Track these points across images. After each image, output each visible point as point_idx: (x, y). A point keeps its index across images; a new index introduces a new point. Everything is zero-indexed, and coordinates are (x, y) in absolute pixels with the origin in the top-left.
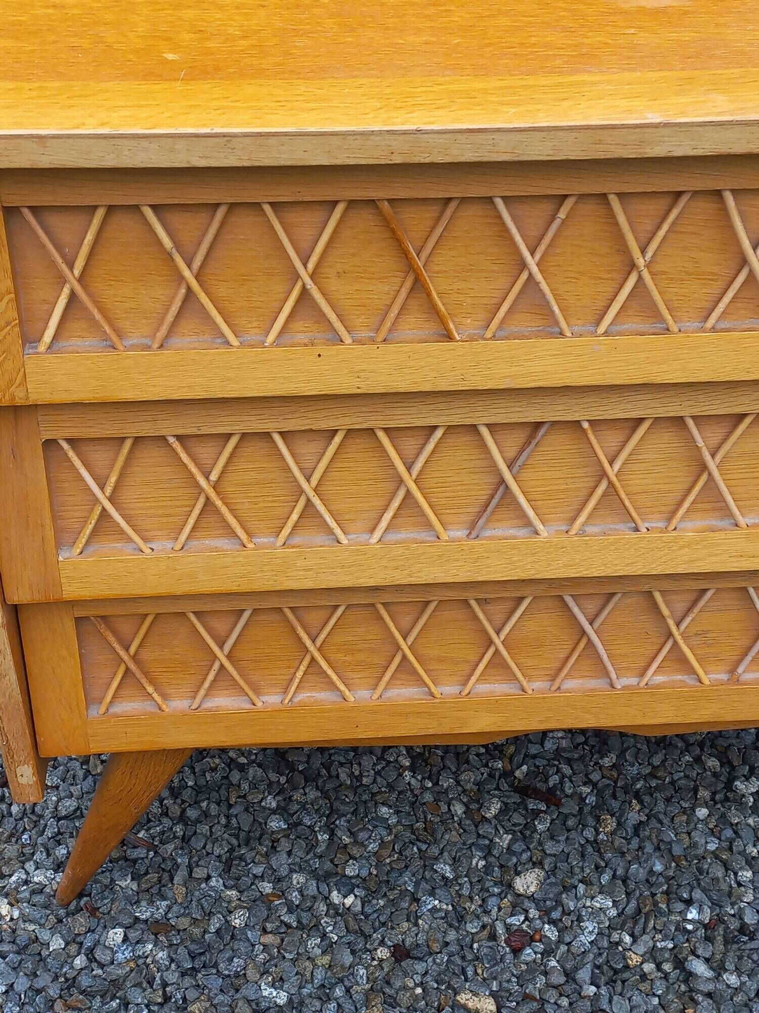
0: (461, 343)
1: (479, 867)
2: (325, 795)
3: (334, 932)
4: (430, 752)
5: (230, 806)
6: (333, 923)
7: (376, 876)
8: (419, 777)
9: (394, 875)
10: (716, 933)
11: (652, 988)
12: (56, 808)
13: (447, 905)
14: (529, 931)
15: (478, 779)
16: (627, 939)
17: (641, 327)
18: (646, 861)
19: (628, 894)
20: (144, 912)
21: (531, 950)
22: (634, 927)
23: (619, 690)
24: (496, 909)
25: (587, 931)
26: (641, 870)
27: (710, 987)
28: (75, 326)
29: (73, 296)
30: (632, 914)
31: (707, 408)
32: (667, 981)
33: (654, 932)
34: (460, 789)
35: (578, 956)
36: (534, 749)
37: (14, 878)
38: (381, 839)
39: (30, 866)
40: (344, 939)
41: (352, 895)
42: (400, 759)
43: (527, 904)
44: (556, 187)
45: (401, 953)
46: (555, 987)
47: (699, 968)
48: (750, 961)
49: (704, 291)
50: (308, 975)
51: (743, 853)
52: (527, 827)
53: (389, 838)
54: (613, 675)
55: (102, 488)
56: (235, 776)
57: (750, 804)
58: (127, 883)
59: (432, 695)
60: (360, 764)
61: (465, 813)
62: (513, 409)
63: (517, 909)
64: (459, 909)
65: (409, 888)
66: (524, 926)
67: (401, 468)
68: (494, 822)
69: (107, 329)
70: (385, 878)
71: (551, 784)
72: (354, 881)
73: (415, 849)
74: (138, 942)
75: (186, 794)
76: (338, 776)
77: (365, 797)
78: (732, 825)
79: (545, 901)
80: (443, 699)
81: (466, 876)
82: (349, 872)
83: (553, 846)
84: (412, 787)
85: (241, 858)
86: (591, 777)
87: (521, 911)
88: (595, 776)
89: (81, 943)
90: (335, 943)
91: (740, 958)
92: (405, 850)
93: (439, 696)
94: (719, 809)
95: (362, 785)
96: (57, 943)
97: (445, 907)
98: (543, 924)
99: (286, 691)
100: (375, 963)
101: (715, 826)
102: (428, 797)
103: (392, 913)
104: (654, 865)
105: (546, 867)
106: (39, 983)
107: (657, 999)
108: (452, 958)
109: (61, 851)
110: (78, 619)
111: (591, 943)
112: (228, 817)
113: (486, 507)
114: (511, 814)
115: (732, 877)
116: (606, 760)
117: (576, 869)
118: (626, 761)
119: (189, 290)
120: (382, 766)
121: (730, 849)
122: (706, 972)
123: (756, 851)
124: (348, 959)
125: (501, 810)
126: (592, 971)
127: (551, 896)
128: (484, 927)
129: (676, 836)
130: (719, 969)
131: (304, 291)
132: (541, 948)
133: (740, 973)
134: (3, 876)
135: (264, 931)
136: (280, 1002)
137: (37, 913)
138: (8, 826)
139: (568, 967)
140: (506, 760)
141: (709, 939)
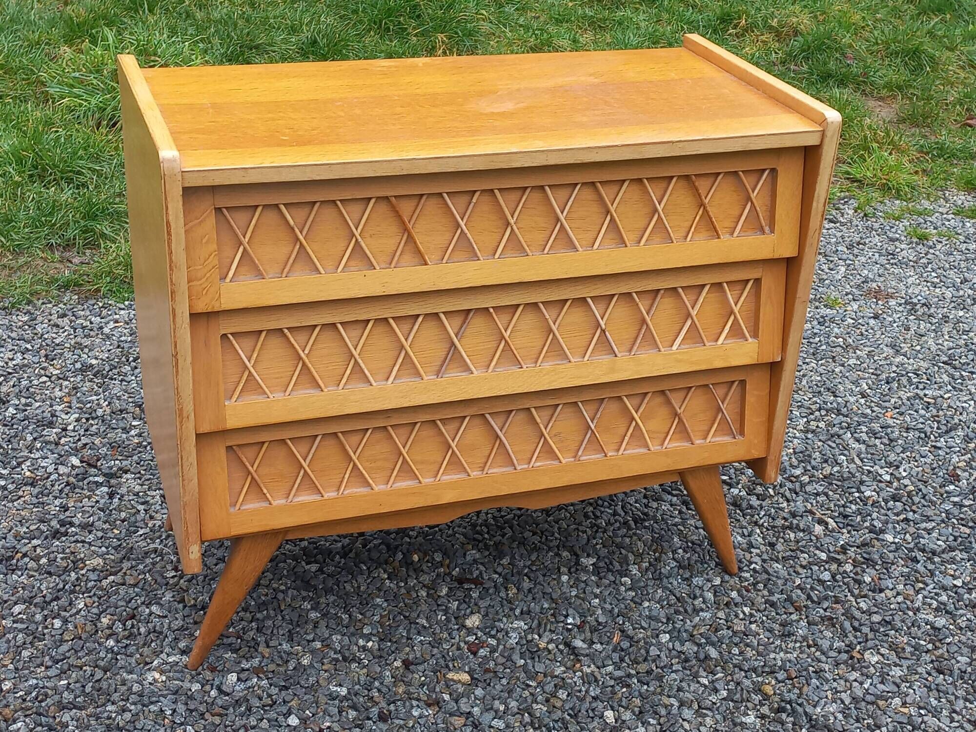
0: (431, 266)
1: (443, 619)
2: (339, 597)
3: (366, 658)
5: (282, 611)
6: (363, 655)
7: (382, 631)
9: (393, 630)
10: (585, 628)
11: (555, 657)
14: (480, 643)
15: (431, 578)
16: (536, 637)
17: (516, 253)
18: (539, 602)
19: (532, 618)
20: (245, 665)
21: (483, 651)
22: (539, 631)
23: (520, 471)
24: (458, 636)
25: (512, 638)
26: (537, 607)
27: (587, 652)
28: (243, 269)
29: (245, 251)
30: (536, 626)
31: (548, 297)
32: (563, 655)
33: (550, 632)
34: (421, 584)
35: (511, 649)
36: (460, 561)
37: (156, 662)
38: (381, 614)
39: (163, 656)
40: (373, 661)
41: (371, 641)
43: (475, 631)
44: (472, 187)
45: (407, 664)
46: (502, 664)
47: (578, 643)
48: (606, 637)
49: (541, 236)
50: (356, 679)
51: (592, 593)
52: (466, 596)
53: (385, 613)
54: (515, 462)
55: (249, 361)
57: (591, 570)
58: (230, 655)
59: (420, 482)
61: (427, 595)
62: (456, 303)
63: (470, 634)
64: (436, 639)
65: (404, 634)
66: (477, 642)
67: (403, 339)
68: (446, 597)
69: (261, 268)
71: (475, 576)
72: (370, 635)
73: (402, 617)
74: (247, 680)
77: (365, 596)
78: (583, 581)
79: (485, 628)
80: (427, 485)
81: (436, 624)
82: (366, 631)
83: (483, 603)
84: (392, 588)
85: (298, 633)
86: (497, 570)
87: (473, 634)
88: (499, 570)
89: (212, 685)
90: (368, 664)
91: (600, 637)
92: (396, 617)
93: (424, 484)
94: (574, 575)
95: (361, 590)
96: (196, 686)
97: (428, 639)
98: (487, 638)
99: (338, 490)
100: (394, 669)
101: (574, 583)
102: (403, 591)
103: (398, 646)
104: (543, 604)
105: (482, 613)
107: (558, 663)
108: (438, 661)
110: (228, 448)
111: (517, 643)
112: (283, 616)
113: (445, 360)
114: (455, 592)
115: (588, 604)
116: (504, 560)
117: (499, 611)
118: (516, 559)
119: (301, 245)
121: (585, 593)
122: (583, 646)
123: (598, 591)
124: (378, 669)
125: (449, 590)
126: (520, 654)
127: (488, 625)
128: (453, 645)
129: (552, 590)
130: (589, 643)
131: (357, 242)
132: (488, 649)
133: (602, 644)
134: (147, 664)
135: (323, 664)
136: (343, 694)
137: (179, 675)
138: (140, 640)
139: (506, 654)
140: (445, 567)
141: (582, 632)
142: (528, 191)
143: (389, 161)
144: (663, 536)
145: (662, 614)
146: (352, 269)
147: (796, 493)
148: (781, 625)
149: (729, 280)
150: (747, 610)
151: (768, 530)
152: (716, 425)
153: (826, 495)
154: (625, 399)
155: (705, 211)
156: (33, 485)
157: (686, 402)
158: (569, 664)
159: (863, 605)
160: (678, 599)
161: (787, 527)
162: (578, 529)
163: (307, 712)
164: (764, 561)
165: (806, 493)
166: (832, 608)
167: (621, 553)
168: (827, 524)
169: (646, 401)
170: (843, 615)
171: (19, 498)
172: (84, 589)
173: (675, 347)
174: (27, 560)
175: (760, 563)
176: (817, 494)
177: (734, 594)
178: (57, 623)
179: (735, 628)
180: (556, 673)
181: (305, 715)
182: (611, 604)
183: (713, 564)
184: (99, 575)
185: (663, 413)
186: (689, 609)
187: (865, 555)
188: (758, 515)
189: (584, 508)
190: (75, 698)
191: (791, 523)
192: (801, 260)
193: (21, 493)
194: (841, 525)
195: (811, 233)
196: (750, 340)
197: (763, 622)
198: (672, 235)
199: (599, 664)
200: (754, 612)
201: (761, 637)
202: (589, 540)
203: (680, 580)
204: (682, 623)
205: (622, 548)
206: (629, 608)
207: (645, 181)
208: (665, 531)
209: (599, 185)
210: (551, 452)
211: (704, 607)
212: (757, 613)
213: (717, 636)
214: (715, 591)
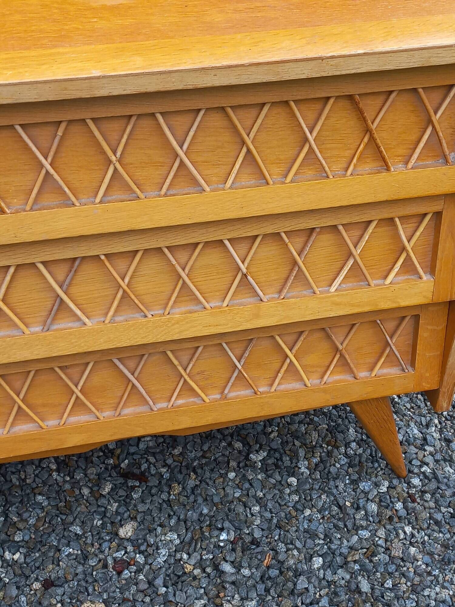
0: (10, 215)
1: (98, 525)
2: (3, 493)
3: (6, 577)
4: (69, 459)
6: (5, 572)
7: (34, 539)
8: (62, 475)
9: (45, 537)
10: (237, 546)
11: (199, 584)
13: (78, 551)
14: (127, 560)
15: (98, 471)
16: (185, 556)
17: (123, 197)
18: (197, 509)
19: (187, 530)
21: (128, 571)
22: (189, 549)
23: (156, 411)
24: (107, 549)
25: (162, 555)
26: (194, 514)
27: (233, 578)
30: (189, 541)
31: (173, 241)
32: (210, 578)
33: (201, 550)
34: (87, 479)
35: (156, 570)
36: (132, 450)
38: (38, 515)
40: (13, 581)
41: (19, 553)
42: (50, 465)
43: (126, 543)
44: (53, 117)
45: (48, 584)
46: (142, 591)
47: (227, 568)
48: (256, 560)
49: (158, 173)
51: (255, 496)
52: (128, 497)
53: (43, 515)
54: (151, 403)
57: (259, 467)
59: (41, 427)
60: (25, 471)
61: (90, 493)
62: (54, 252)
63: (120, 547)
64: (85, 552)
65: (54, 544)
66: (124, 557)
68: (107, 496)
70: (40, 539)
71: (143, 469)
72: (20, 544)
73: (59, 519)
76: (11, 481)
77: (28, 491)
78: (249, 480)
79: (138, 541)
80: (48, 429)
81: (90, 532)
82: (17, 538)
83: (143, 506)
84: (58, 482)
86: (167, 462)
87: (123, 548)
88: (170, 461)
90: (8, 583)
91: (251, 559)
92: (52, 521)
93: (46, 427)
94: (242, 472)
95: (27, 484)
97: (76, 552)
98: (136, 555)
100: (32, 592)
101: (240, 482)
102: (67, 486)
103: (43, 560)
104: (203, 510)
105: (138, 520)
107: (203, 590)
108: (79, 583)
111: (165, 562)
113: (51, 312)
114: (117, 490)
115: (248, 511)
116: (176, 451)
117: (156, 518)
118: (188, 450)
120: (39, 471)
121: (248, 495)
122: (231, 570)
123: (262, 494)
124: (14, 592)
125: (112, 488)
126: (165, 579)
127: (141, 537)
128: (100, 561)
129: (216, 491)
130: (238, 567)
132: (134, 569)
133: (251, 568)
139: (150, 578)
140: (115, 458)
141: (233, 550)
142: (133, 119)
144: (339, 425)
145: (321, 529)
149: (401, 214)
150: (408, 529)
151: (447, 419)
152: (383, 359)
154: (277, 337)
155: (372, 138)
157: (349, 337)
158: (213, 592)
160: (340, 507)
164: (436, 462)
167: (294, 445)
169: (302, 338)
173: (333, 289)
175: (431, 465)
177: (399, 506)
179: (392, 552)
182: (271, 512)
183: (383, 464)
186: (350, 524)
196: (425, 277)
197: (423, 543)
198: (327, 169)
199: (244, 595)
200: (415, 532)
201: (420, 563)
202: (265, 426)
203: (347, 482)
204: (339, 543)
205: (297, 438)
206: (289, 518)
207: (292, 104)
208: (343, 419)
209: (229, 110)
210: (193, 390)
211: (364, 523)
212: (418, 532)
213: (371, 561)
214: (380, 500)
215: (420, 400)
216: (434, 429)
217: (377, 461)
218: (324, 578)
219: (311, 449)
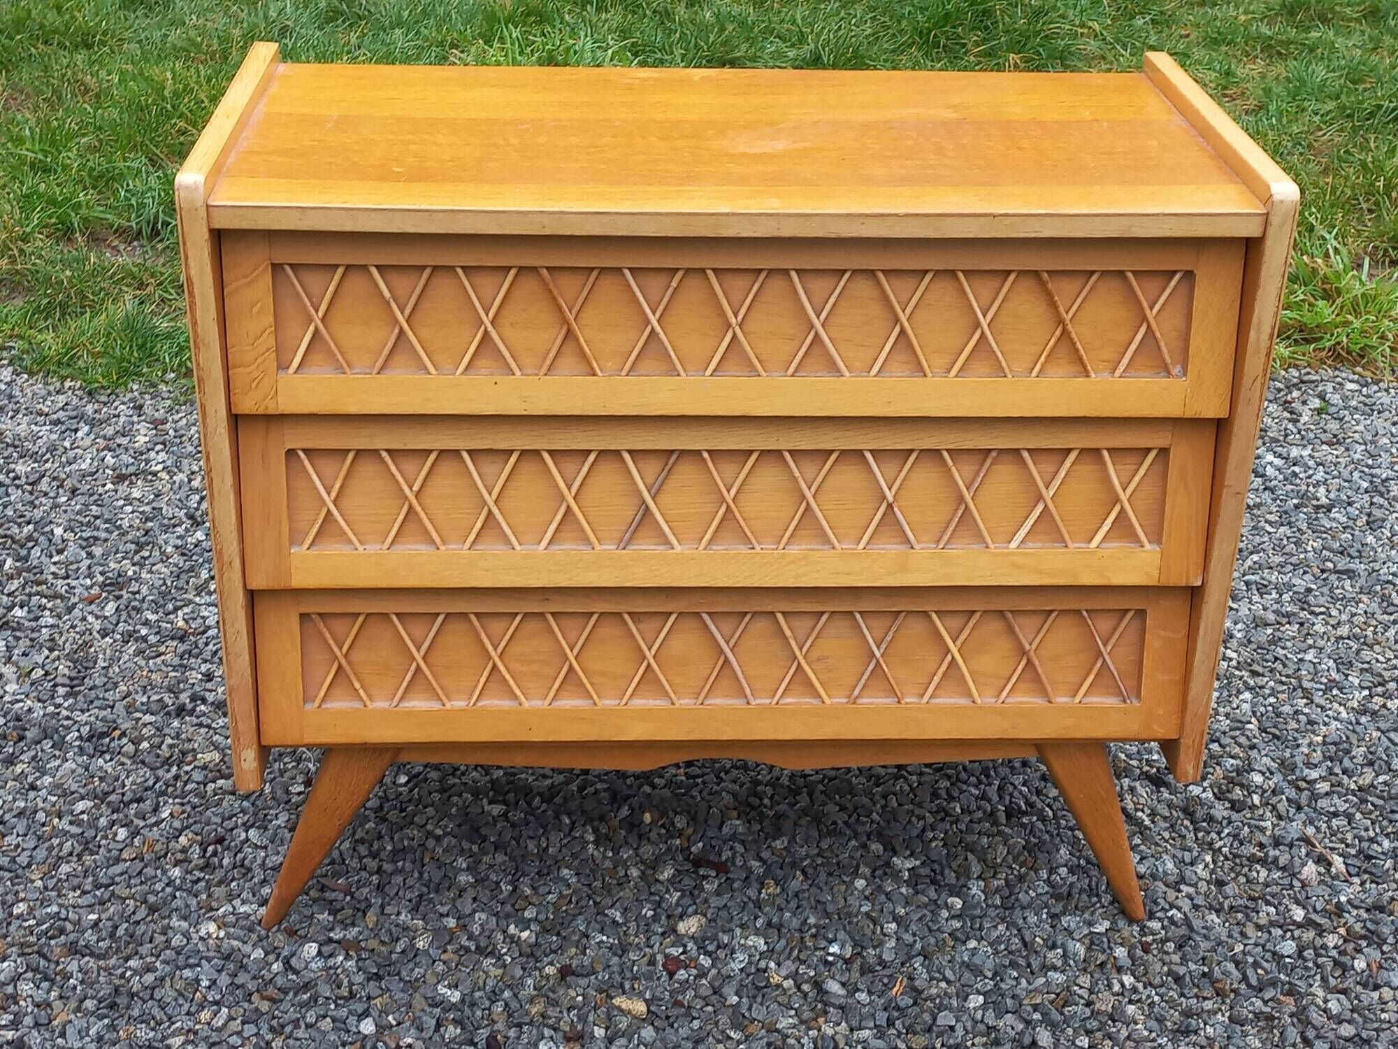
0: (602, 378)
1: (648, 915)
2: (512, 859)
3: (508, 954)
5: (423, 866)
6: (508, 949)
7: (552, 918)
8: (602, 849)
9: (569, 919)
10: (854, 965)
11: (790, 1002)
12: (264, 862)
13: (614, 939)
14: (686, 960)
15: (656, 852)
16: (772, 965)
17: (739, 371)
18: (800, 916)
19: (780, 936)
20: (337, 935)
21: (685, 973)
22: (780, 958)
23: (753, 704)
24: (658, 943)
25: (738, 960)
26: (795, 920)
27: (842, 1002)
28: (317, 358)
29: (316, 331)
31: (798, 443)
32: (805, 998)
33: (799, 963)
34: (638, 859)
35: (727, 978)
37: (222, 910)
38: (560, 893)
39: (237, 902)
40: (516, 959)
41: (528, 931)
43: (687, 941)
44: (669, 261)
45: (565, 972)
46: (704, 999)
47: (834, 987)
48: (881, 985)
49: (786, 347)
50: (482, 982)
51: (892, 913)
52: (696, 887)
53: (568, 892)
54: (749, 695)
55: (329, 494)
56: (431, 843)
57: (906, 878)
58: (324, 917)
61: (640, 876)
62: (647, 437)
63: (677, 944)
64: (625, 943)
65: (581, 928)
66: (682, 957)
67: (563, 487)
68: (666, 883)
69: (339, 357)
70: (560, 921)
71: (724, 858)
72: (532, 921)
73: (591, 900)
74: (330, 956)
75: (383, 855)
76: (526, 847)
77: (550, 862)
78: (886, 892)
79: (703, 939)
80: (605, 709)
81: (635, 921)
82: (528, 914)
83: (718, 901)
84: (595, 856)
85: (430, 901)
86: (763, 855)
87: (681, 945)
88: (765, 855)
89: (278, 956)
90: (508, 962)
91: (872, 982)
92: (582, 901)
93: (602, 707)
94: (877, 881)
95: (548, 854)
96: (258, 953)
97: (611, 941)
98: (699, 955)
99: (469, 699)
100: (544, 976)
101: (871, 893)
102: (608, 864)
103: (562, 944)
104: (808, 918)
105: (708, 916)
106: (238, 981)
107: (794, 1012)
108: (613, 976)
109: (266, 890)
110: (302, 615)
111: (742, 970)
112: (421, 874)
113: (630, 526)
114: (682, 877)
115: (878, 930)
116: (778, 842)
117: (735, 917)
118: (797, 844)
119: (402, 331)
121: (882, 911)
122: (840, 991)
123: (904, 911)
124: (520, 973)
125: (673, 875)
126: (738, 988)
127: (709, 935)
128: (645, 955)
130: (853, 990)
131: (486, 332)
132: (694, 972)
133: (870, 993)
134: (212, 909)
135: (445, 951)
136: (453, 1000)
137: (241, 933)
138: (219, 874)
139: (717, 984)
140: (684, 838)
141: (849, 970)
142: (763, 275)
143: (522, 212)
144: (1044, 842)
145: (990, 963)
146: (483, 371)
147: (1299, 808)
148: (1182, 1013)
149: (1111, 445)
150: (1128, 980)
151: (1226, 858)
152: (1091, 677)
153: (1350, 818)
154: (934, 616)
155: (1065, 331)
156: (182, 639)
157: (1042, 633)
158: (806, 1015)
159: (1334, 1006)
160: (1025, 944)
161: (1259, 861)
162: (913, 812)
163: (390, 1018)
164: (1196, 907)
165: (1315, 810)
166: (1279, 1002)
167: (966, 859)
168: (1330, 864)
169: (971, 624)
170: (1292, 1015)
171: (159, 656)
172: (179, 792)
173: (1013, 545)
174: (125, 740)
175: (1186, 909)
176: (1335, 815)
177: (1121, 952)
178: (122, 833)
179: (1097, 1006)
180: (779, 1026)
181: (384, 1022)
182: (914, 935)
183: (1106, 899)
184: (206, 777)
185: (1003, 646)
186: (1035, 964)
187: (1369, 925)
188: (1219, 833)
189: (937, 782)
190: (98, 941)
191: (1266, 854)
192: (1232, 424)
193: (162, 649)
194: (1353, 871)
195: (1247, 380)
196: (1148, 546)
197: (1152, 1005)
198: (1004, 364)
199: (854, 1023)
200: (1140, 986)
201: (1139, 1026)
202: (923, 831)
203: (1044, 916)
204: (1014, 983)
205: (972, 851)
206: (941, 945)
207: (961, 275)
208: (1052, 836)
209: (881, 275)
210: (810, 684)
211: (1059, 964)
212: (1145, 988)
213: (1062, 1014)
214: (1092, 941)
215: (1186, 828)
216: (1201, 866)
217: (1097, 895)
218: (982, 1021)
219: (992, 869)
